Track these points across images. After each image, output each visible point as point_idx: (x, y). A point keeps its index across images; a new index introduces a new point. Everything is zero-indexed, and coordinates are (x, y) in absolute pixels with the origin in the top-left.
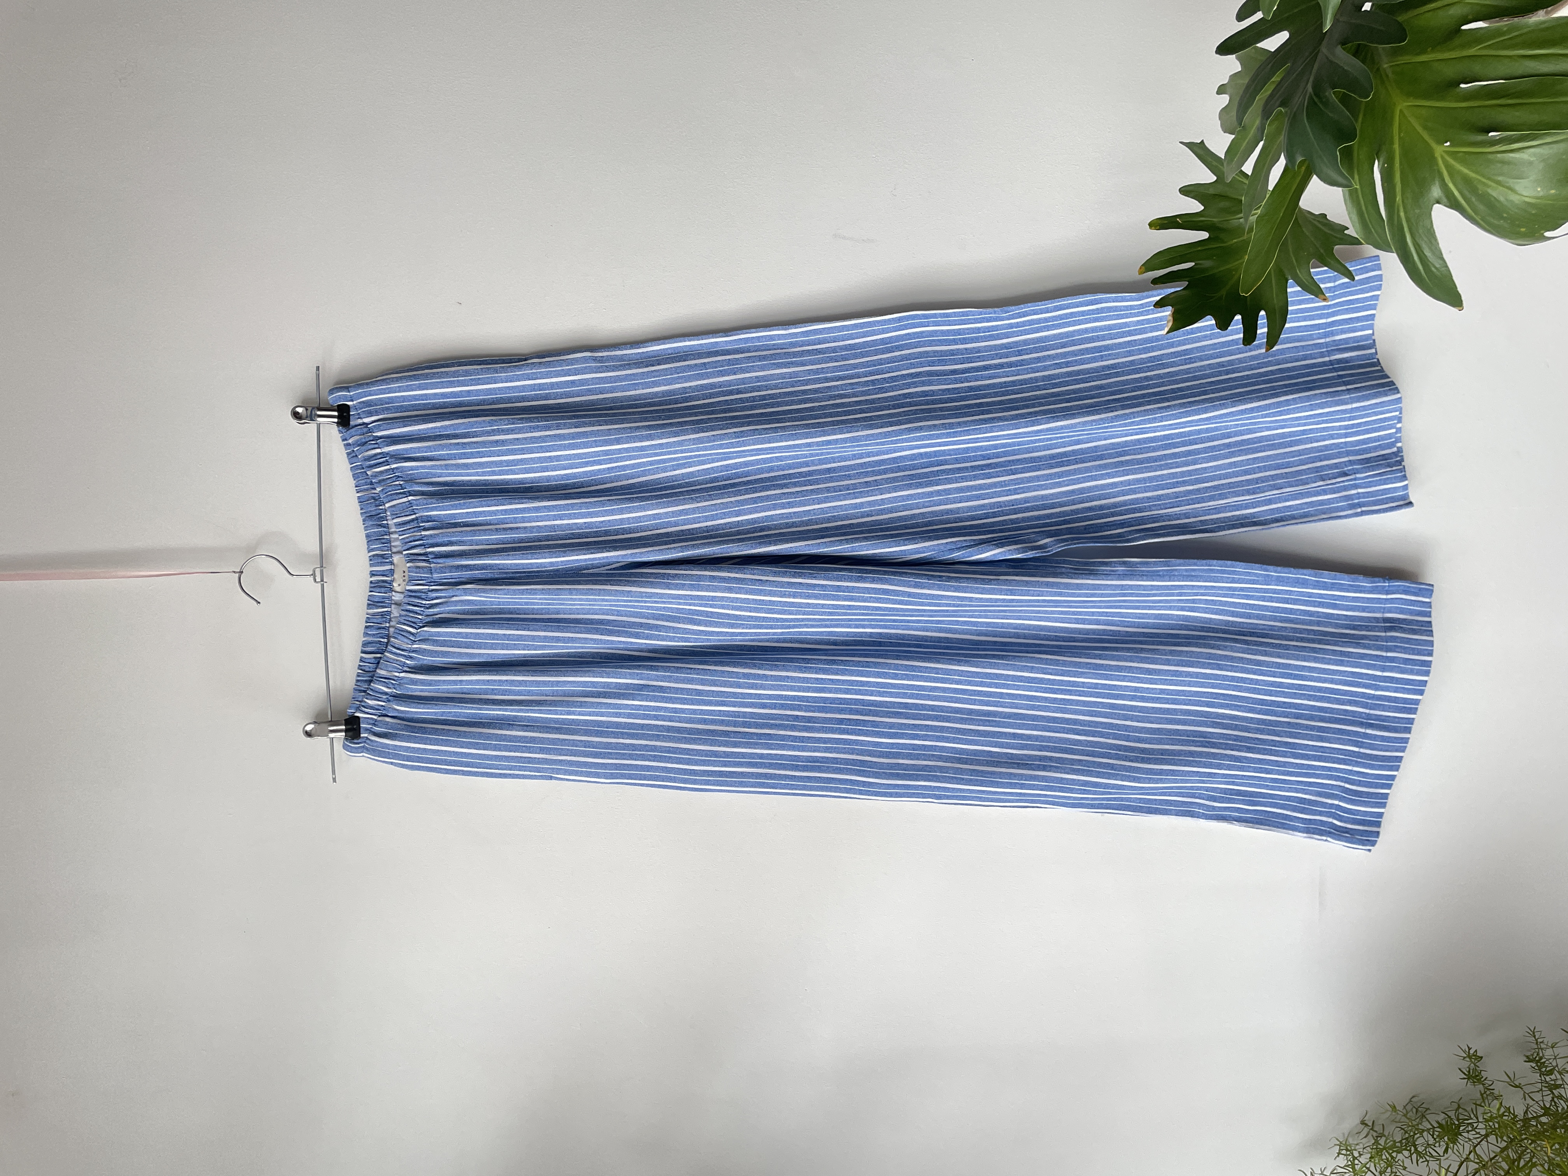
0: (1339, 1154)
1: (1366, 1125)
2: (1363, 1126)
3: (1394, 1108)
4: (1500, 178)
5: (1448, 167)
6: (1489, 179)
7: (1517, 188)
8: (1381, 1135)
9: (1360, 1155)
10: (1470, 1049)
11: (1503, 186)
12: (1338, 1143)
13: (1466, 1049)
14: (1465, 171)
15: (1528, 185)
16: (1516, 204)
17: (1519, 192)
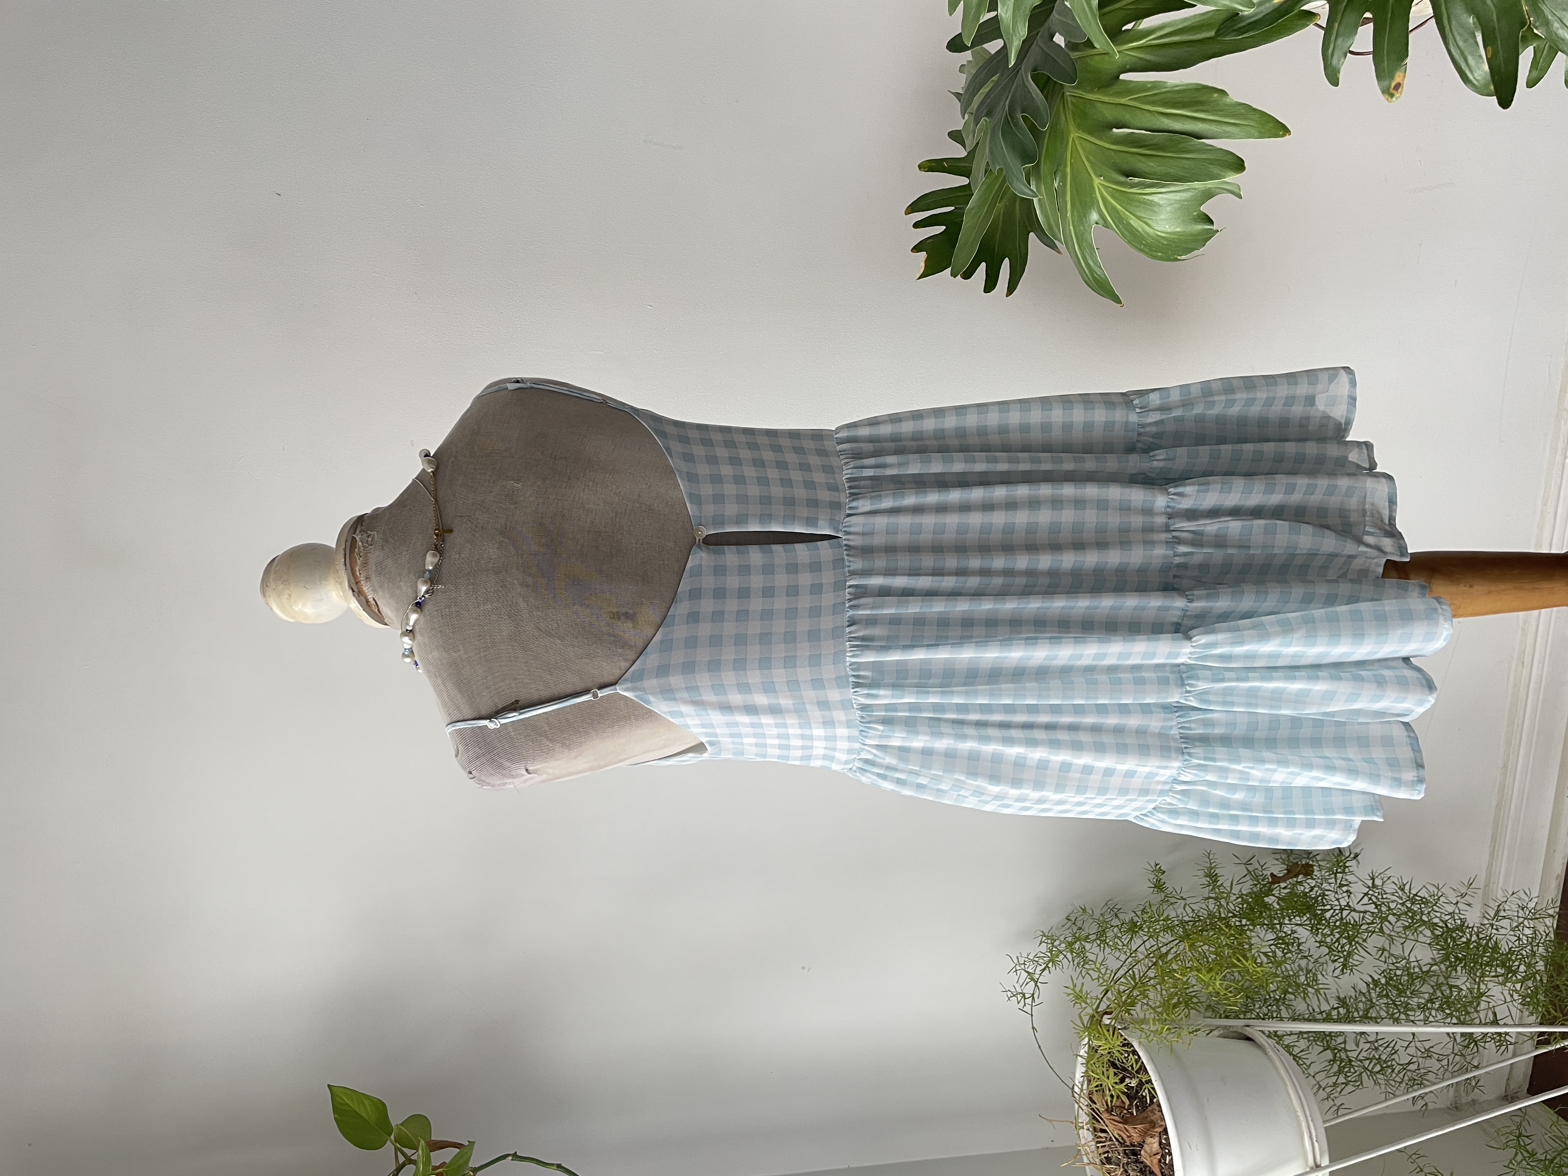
0: (1041, 942)
1: (1070, 920)
2: (1067, 921)
3: (1084, 910)
4: (1138, 214)
5: (1103, 197)
6: (1130, 212)
7: (1150, 222)
8: (1080, 929)
9: (1060, 944)
10: (1157, 865)
11: (1141, 220)
12: (1041, 934)
13: (1153, 865)
14: (1114, 203)
15: (1160, 222)
16: (1151, 236)
17: (1153, 227)
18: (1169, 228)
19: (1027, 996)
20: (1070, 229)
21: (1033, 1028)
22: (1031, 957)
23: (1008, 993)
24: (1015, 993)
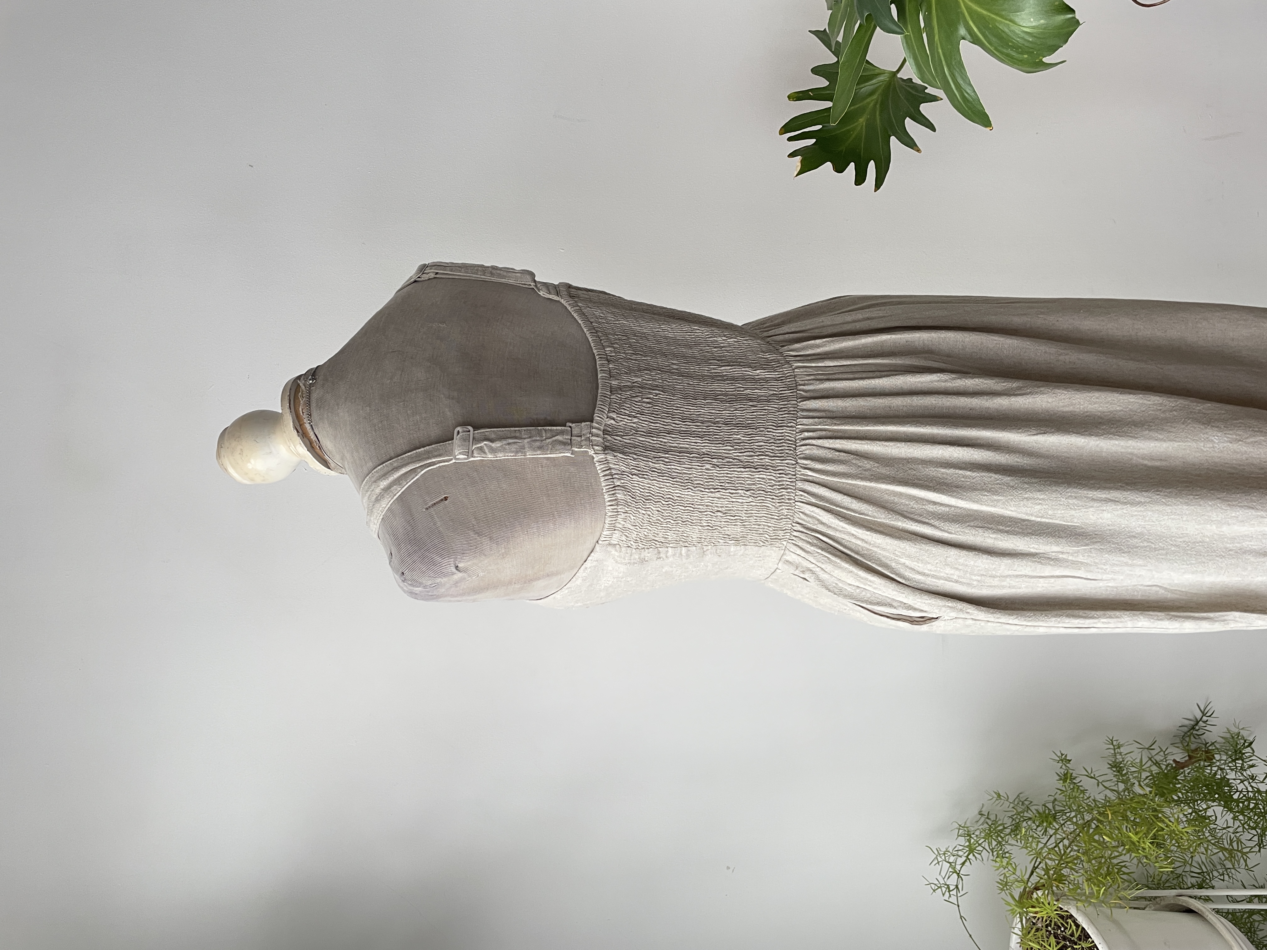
0: (958, 836)
1: (982, 815)
2: (980, 816)
3: (999, 795)
4: (1003, 13)
5: (968, 8)
7: (1016, 19)
8: (994, 822)
9: (977, 837)
10: (1062, 755)
11: (1006, 19)
12: (958, 826)
13: (1059, 755)
14: (979, 10)
15: (1024, 17)
16: (1017, 34)
17: (1018, 23)
18: (1034, 20)
19: (952, 888)
20: (938, 53)
21: (961, 917)
22: (950, 849)
23: (933, 886)
24: (939, 885)
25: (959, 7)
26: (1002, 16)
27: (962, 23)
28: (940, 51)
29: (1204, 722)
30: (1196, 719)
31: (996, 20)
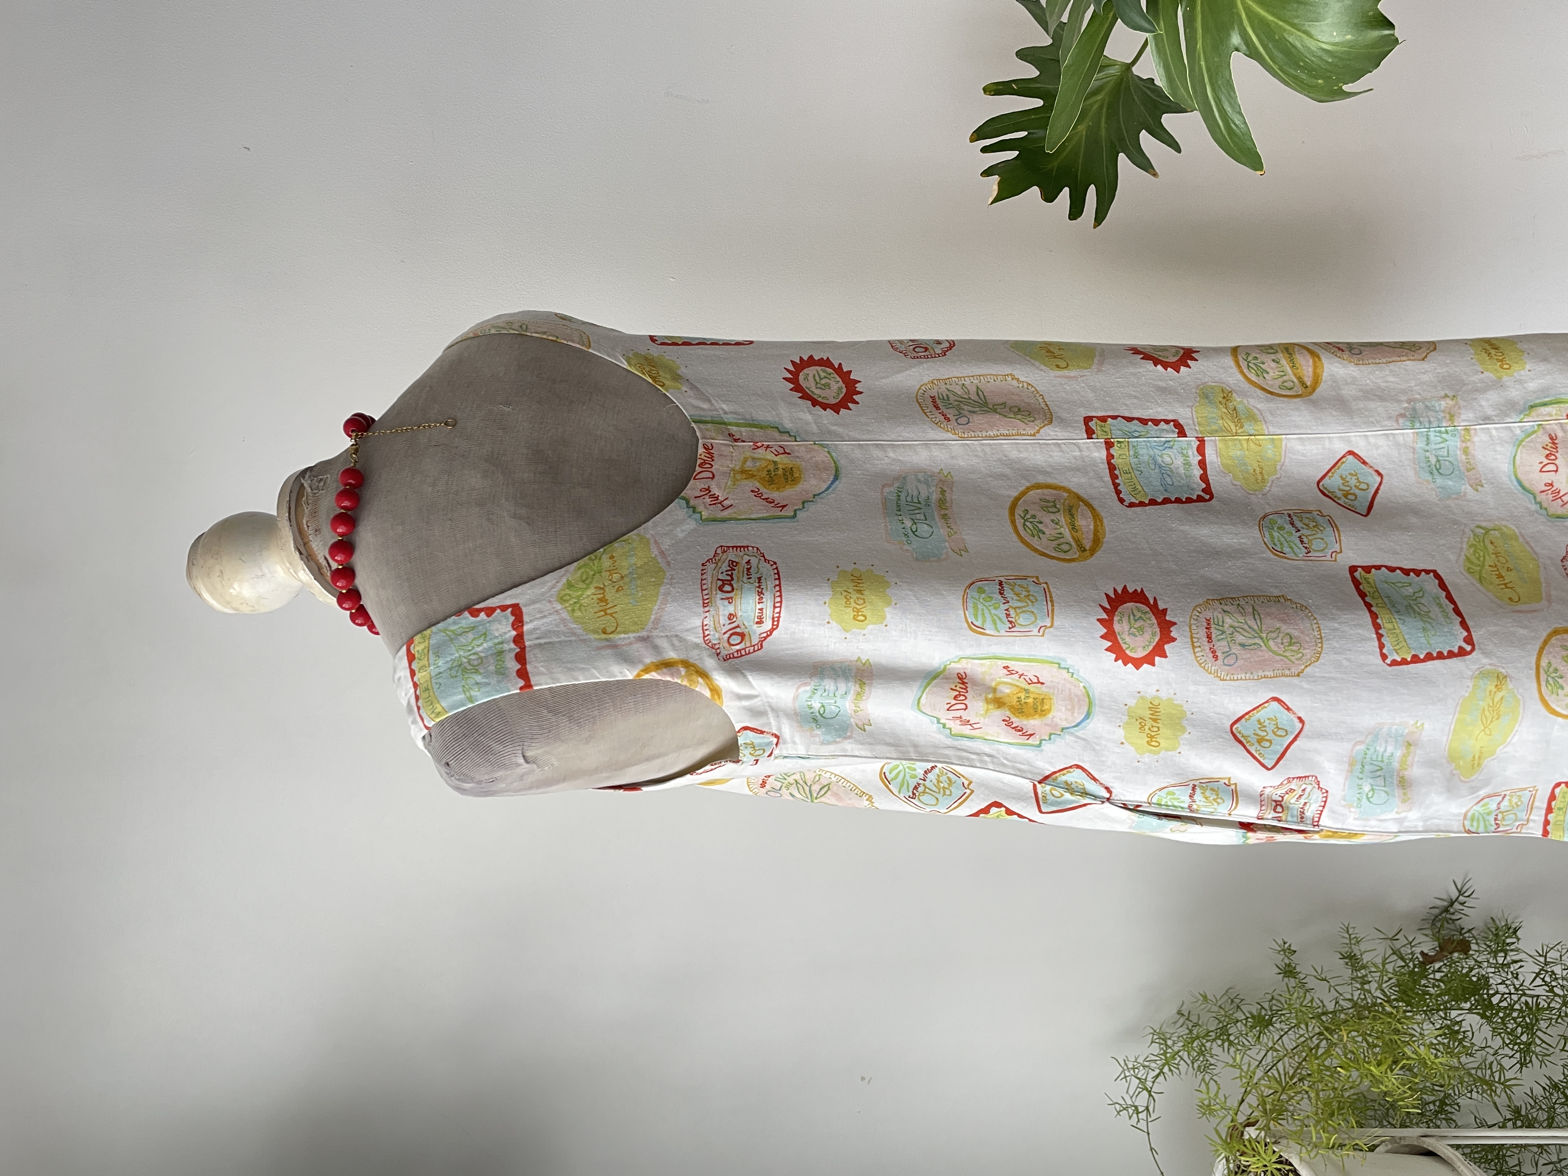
0: (1152, 1042)
1: (1182, 1015)
2: (1178, 1016)
3: (1205, 997)
4: (1296, 21)
5: (1248, 10)
6: (1285, 21)
7: (1313, 31)
8: (1196, 1025)
9: (1174, 1043)
10: (1285, 943)
11: (1299, 30)
12: (1152, 1031)
13: (1281, 942)
14: (1263, 13)
15: (1325, 28)
16: (1313, 52)
17: (1315, 37)
18: (1338, 35)
19: (1140, 1109)
20: (1200, 66)
21: (1151, 1149)
22: (1140, 1060)
23: (1118, 1106)
24: (1125, 1106)
25: (1236, 6)
26: (1293, 25)
27: (1236, 28)
28: (1203, 63)
29: (1462, 904)
30: (1452, 900)
31: (1285, 30)
